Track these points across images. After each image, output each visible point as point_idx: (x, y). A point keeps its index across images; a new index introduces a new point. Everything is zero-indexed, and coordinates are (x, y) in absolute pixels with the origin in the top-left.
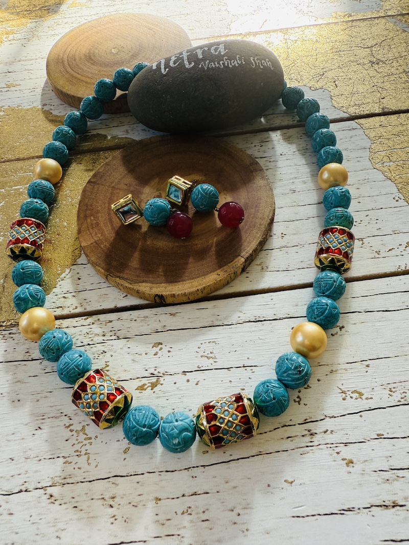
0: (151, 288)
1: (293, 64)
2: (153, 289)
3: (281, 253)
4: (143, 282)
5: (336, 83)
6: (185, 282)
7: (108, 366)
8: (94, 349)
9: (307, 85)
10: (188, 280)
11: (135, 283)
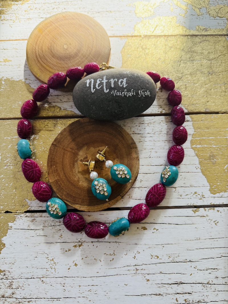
0: (80, 207)
4: (77, 204)
6: (95, 206)
7: (62, 236)
8: (56, 228)
10: (96, 205)
11: (74, 204)
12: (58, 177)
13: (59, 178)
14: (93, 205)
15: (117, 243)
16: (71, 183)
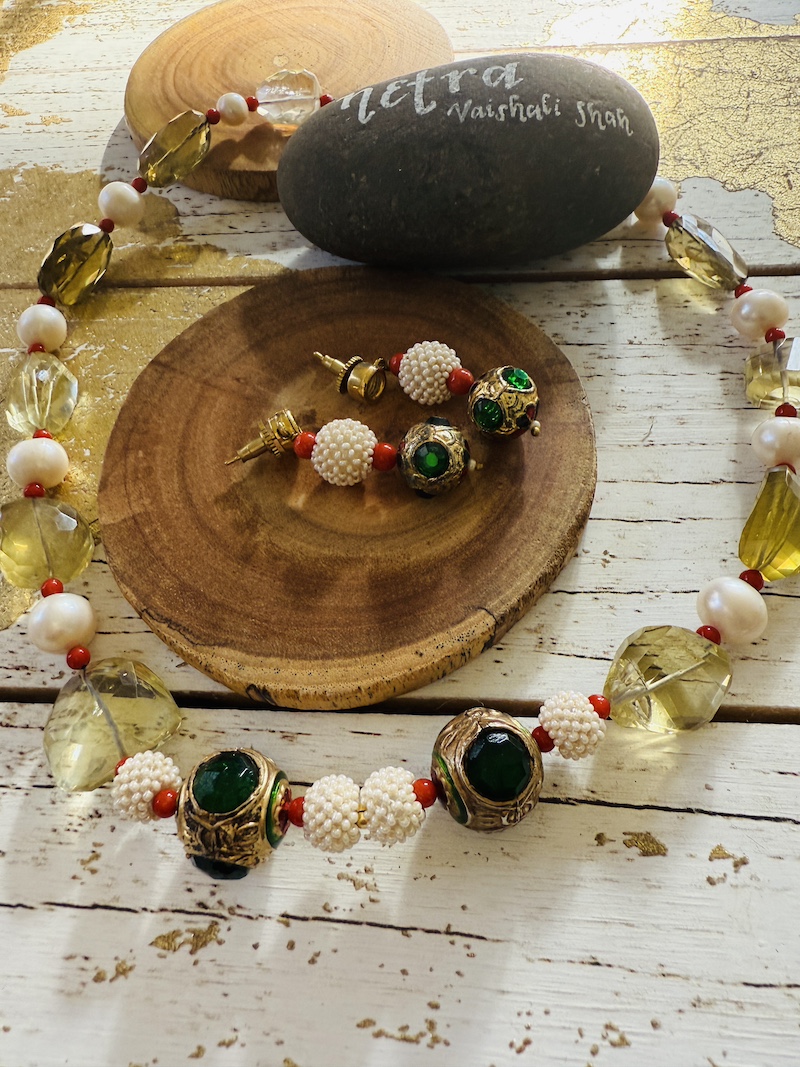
0: (241, 665)
1: (688, 125)
2: (247, 668)
3: (596, 605)
4: (224, 644)
5: (791, 178)
6: (329, 662)
7: (96, 856)
9: (718, 177)
10: (339, 655)
11: (206, 643)
12: (147, 501)
13: (150, 508)
14: (316, 658)
15: (460, 941)
16: (212, 532)
